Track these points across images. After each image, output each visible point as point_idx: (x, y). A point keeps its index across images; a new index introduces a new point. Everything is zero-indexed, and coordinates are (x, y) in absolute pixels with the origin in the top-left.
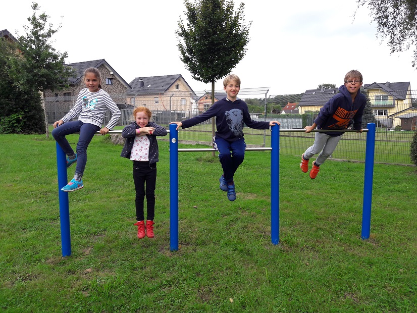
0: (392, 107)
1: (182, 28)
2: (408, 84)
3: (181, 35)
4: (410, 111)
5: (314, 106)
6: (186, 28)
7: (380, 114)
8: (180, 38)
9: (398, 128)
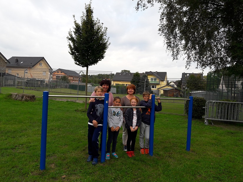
0: (159, 84)
1: (71, 36)
2: (166, 73)
3: (70, 39)
4: (167, 87)
5: (120, 81)
6: (74, 36)
7: (153, 87)
8: (69, 41)
9: (162, 95)
